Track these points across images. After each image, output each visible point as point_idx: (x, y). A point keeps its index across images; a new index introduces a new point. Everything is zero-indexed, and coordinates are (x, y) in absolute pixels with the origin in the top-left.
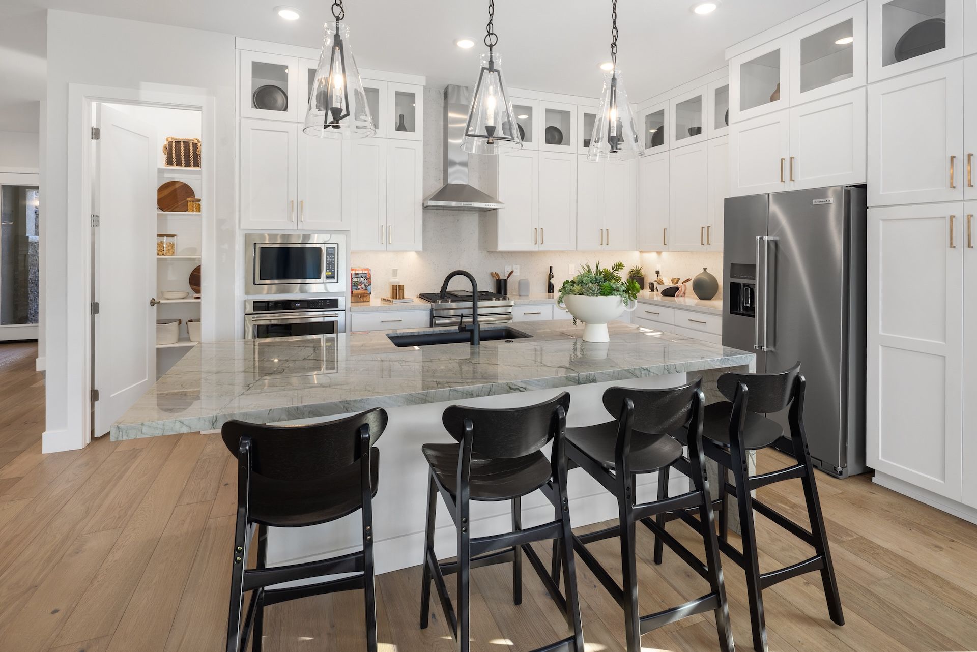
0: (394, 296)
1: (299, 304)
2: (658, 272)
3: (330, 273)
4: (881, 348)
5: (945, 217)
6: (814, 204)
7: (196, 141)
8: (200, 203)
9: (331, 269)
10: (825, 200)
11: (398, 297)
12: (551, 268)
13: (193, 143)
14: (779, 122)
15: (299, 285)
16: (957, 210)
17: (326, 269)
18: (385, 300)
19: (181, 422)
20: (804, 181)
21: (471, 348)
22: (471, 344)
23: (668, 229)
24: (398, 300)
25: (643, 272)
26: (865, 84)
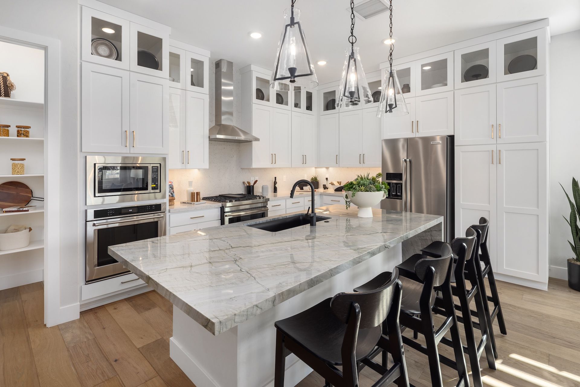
0: (193, 200)
1: (131, 210)
2: (327, 179)
3: (155, 186)
4: (461, 209)
5: (489, 151)
6: (431, 143)
7: (5, 75)
8: (9, 128)
9: (156, 182)
10: (434, 142)
11: (196, 200)
12: (275, 178)
13: (3, 76)
14: (410, 103)
15: (137, 195)
16: (494, 148)
17: (152, 183)
18: (185, 203)
19: (257, 306)
20: (424, 133)
21: (311, 227)
22: (310, 225)
23: (338, 155)
24: (196, 203)
25: (318, 179)
26: (453, 90)
